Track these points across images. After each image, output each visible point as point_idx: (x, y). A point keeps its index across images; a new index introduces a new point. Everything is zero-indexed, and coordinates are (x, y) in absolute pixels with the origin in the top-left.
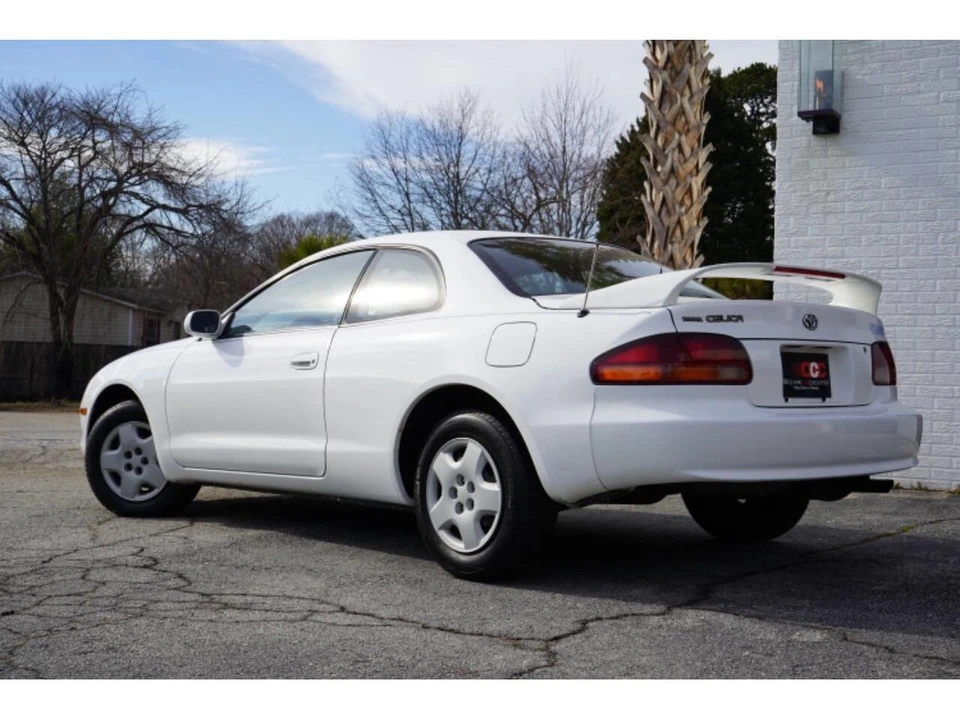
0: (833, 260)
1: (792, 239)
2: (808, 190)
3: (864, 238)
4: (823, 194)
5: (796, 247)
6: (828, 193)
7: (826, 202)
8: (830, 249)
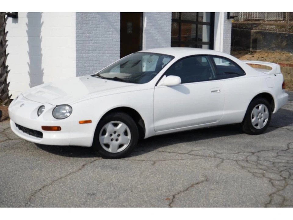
0: (88, 38)
1: (80, 31)
2: (82, 16)
3: (94, 32)
4: (86, 18)
5: (80, 33)
6: (87, 17)
7: (86, 20)
8: (87, 35)
